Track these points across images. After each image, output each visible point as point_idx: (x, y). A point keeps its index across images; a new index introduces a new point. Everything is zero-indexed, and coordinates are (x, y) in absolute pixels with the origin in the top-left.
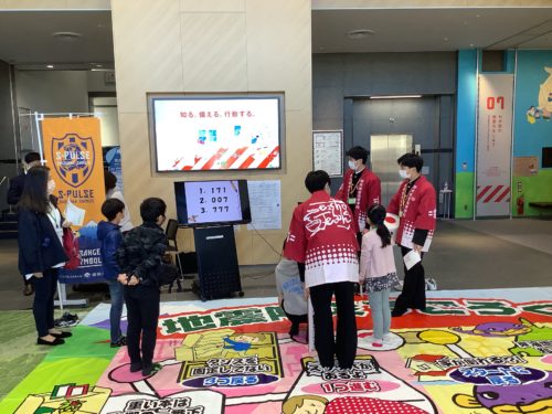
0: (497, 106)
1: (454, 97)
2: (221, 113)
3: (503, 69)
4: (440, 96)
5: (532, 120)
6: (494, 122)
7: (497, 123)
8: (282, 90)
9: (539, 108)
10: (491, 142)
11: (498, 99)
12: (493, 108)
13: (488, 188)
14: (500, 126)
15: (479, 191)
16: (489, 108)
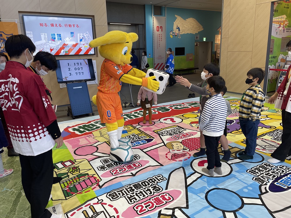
0: (160, 30)
1: (144, 25)
2: (63, 25)
3: (161, 14)
4: (138, 24)
5: (171, 36)
6: (159, 37)
7: (160, 38)
8: (93, 15)
9: (174, 32)
10: (158, 45)
11: (161, 27)
12: (158, 31)
13: (158, 64)
14: (161, 39)
15: (156, 65)
16: (157, 31)
